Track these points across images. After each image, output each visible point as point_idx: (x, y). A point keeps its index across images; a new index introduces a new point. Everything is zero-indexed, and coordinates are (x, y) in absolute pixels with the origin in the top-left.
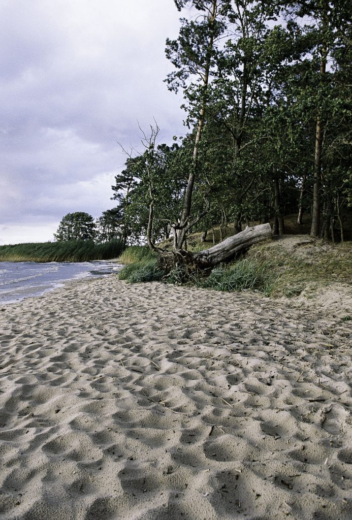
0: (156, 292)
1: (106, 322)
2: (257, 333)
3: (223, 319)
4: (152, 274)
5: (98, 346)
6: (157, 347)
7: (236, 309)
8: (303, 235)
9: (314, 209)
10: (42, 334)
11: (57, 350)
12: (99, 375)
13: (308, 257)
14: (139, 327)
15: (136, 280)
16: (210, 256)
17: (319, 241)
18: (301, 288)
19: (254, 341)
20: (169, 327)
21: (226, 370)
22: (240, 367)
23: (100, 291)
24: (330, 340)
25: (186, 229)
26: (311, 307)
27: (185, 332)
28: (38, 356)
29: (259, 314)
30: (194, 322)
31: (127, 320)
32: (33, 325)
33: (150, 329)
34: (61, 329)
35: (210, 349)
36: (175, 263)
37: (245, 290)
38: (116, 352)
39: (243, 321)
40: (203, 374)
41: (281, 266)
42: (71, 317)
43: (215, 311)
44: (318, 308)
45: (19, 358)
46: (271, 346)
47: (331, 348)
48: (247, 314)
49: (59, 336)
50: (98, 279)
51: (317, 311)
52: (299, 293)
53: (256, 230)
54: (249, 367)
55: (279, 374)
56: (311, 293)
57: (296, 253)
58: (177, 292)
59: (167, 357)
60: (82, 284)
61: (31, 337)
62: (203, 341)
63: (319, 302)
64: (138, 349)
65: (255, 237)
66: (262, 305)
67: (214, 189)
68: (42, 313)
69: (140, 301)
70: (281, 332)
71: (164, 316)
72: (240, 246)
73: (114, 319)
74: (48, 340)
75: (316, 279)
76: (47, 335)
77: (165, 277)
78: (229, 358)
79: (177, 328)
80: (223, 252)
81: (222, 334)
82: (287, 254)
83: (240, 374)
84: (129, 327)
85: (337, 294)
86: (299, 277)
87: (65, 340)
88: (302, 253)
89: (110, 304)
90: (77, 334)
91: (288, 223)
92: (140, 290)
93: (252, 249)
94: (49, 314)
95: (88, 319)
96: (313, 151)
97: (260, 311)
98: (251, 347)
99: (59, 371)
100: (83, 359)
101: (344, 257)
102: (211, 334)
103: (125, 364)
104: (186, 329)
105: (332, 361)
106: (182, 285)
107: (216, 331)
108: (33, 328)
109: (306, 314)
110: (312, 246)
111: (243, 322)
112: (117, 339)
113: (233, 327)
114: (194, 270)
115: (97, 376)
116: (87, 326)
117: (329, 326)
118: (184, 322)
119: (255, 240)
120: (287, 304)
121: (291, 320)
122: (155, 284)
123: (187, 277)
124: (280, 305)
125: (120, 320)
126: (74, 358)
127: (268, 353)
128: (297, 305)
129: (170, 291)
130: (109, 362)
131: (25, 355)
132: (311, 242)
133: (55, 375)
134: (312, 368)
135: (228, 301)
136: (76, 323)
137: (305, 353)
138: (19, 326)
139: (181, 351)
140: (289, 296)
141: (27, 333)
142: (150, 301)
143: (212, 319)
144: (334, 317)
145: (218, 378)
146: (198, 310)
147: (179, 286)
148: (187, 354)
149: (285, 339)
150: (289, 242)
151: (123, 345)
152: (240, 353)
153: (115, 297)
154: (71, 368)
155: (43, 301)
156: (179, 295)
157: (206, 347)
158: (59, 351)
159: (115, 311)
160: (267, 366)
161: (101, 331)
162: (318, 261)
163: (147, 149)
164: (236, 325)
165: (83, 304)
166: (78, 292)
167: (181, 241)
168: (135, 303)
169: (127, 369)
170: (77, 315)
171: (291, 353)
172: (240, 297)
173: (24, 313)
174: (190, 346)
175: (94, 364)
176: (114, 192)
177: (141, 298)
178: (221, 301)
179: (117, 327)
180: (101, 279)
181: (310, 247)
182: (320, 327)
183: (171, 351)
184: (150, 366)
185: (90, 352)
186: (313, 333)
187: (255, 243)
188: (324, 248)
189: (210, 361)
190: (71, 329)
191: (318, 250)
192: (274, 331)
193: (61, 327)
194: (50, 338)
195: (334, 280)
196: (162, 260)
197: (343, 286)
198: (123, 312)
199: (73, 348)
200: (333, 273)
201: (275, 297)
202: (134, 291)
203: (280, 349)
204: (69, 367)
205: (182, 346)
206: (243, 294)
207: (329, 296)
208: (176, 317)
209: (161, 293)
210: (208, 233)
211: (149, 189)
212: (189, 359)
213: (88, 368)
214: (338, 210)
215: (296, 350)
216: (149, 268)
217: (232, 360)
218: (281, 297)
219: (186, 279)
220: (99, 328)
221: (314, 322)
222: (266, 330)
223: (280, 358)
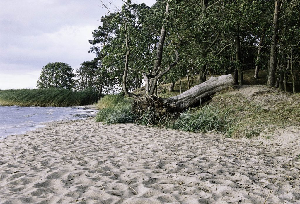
0: (130, 132)
1: (85, 155)
2: (223, 165)
3: (192, 154)
4: (126, 116)
5: (80, 174)
6: (133, 175)
7: (202, 146)
8: (261, 86)
9: (271, 63)
10: (26, 165)
11: (41, 177)
12: (81, 198)
13: (266, 104)
14: (116, 159)
15: (112, 121)
16: (178, 102)
17: (276, 91)
18: (260, 130)
19: (221, 172)
20: (144, 160)
21: (197, 194)
22: (210, 193)
23: (79, 130)
24: (289, 172)
25: (157, 77)
26: (269, 146)
27: (158, 164)
28: (22, 183)
29: (223, 150)
30: (166, 156)
31: (106, 153)
32: (18, 157)
33: (127, 161)
34: (44, 160)
35: (182, 178)
36: (147, 107)
37: (209, 131)
38: (96, 179)
39: (209, 155)
40: (177, 198)
41: (241, 111)
42: (54, 150)
43: (184, 147)
44: (276, 147)
45: (3, 185)
46: (237, 176)
47: (291, 179)
48: (213, 150)
49: (43, 166)
50: (76, 121)
51: (275, 150)
52: (258, 134)
53: (219, 80)
54: (218, 193)
55: (246, 199)
56: (269, 134)
57: (255, 100)
58: (149, 132)
59: (143, 183)
60: (62, 125)
61: (15, 167)
62: (175, 171)
63: (276, 142)
64: (116, 177)
65: (219, 86)
66: (225, 143)
67: (183, 43)
68: (26, 147)
69: (116, 139)
70: (244, 165)
71: (139, 151)
72: (205, 94)
73: (93, 153)
74: (32, 169)
75: (273, 122)
76: (30, 165)
77: (138, 120)
78: (200, 185)
79: (151, 160)
80: (190, 98)
81: (192, 166)
82: (247, 101)
83: (210, 198)
84: (107, 159)
85: (293, 135)
86: (257, 120)
87: (48, 169)
88: (260, 101)
89: (89, 140)
90: (59, 164)
91: (246, 77)
92: (116, 130)
93: (216, 96)
94: (32, 148)
95: (69, 152)
96: (272, 12)
97: (224, 148)
98: (218, 176)
99: (43, 195)
100: (65, 185)
101: (297, 104)
102: (181, 165)
103: (105, 189)
104: (159, 161)
105: (293, 189)
106: (153, 126)
107: (186, 163)
108: (16, 160)
109: (265, 151)
110: (269, 95)
111: (210, 157)
112: (97, 168)
113: (201, 160)
114: (164, 113)
115: (79, 199)
116: (69, 158)
117: (287, 161)
118: (157, 156)
119: (219, 88)
120: (247, 143)
121: (252, 156)
122: (129, 125)
123: (158, 119)
124: (241, 143)
125: (99, 153)
126: (57, 184)
127: (235, 182)
128: (257, 144)
129: (142, 131)
130: (90, 188)
131: (9, 182)
132: (268, 92)
133: (39, 199)
134: (275, 195)
135: (194, 140)
136: (58, 155)
137: (268, 183)
138: (3, 158)
139: (155, 179)
140: (249, 136)
141: (11, 163)
142: (125, 139)
143: (182, 153)
144: (291, 154)
145: (191, 201)
146: (169, 146)
147: (150, 127)
148: (161, 181)
149: (248, 171)
150: (249, 91)
151: (102, 173)
152: (209, 181)
153: (93, 135)
154: (54, 193)
155: (26, 138)
156: (151, 134)
157: (179, 176)
158: (43, 178)
159: (94, 146)
160: (234, 192)
161: (81, 162)
162: (274, 108)
163: (124, 3)
164: (204, 158)
165: (64, 140)
166: (59, 131)
167: (153, 88)
168: (112, 140)
169: (108, 193)
170: (59, 149)
171: (255, 182)
172: (205, 137)
173: (8, 148)
174: (164, 175)
175: (77, 189)
176: (92, 45)
177: (116, 136)
178: (188, 140)
179: (96, 159)
180: (80, 121)
181: (267, 96)
182: (279, 162)
183: (147, 179)
184: (128, 191)
185: (72, 180)
186: (273, 166)
187: (218, 91)
188: (280, 97)
189: (182, 187)
190: (53, 160)
191: (274, 98)
192: (238, 164)
193: (45, 159)
194: (34, 168)
195: (290, 123)
196: (135, 104)
197: (298, 129)
198: (101, 147)
199: (56, 176)
200: (288, 118)
201: (236, 137)
202: (111, 130)
203: (245, 179)
204: (53, 192)
205: (156, 174)
206: (207, 135)
207: (285, 137)
208: (149, 151)
209: (135, 133)
210: (175, 84)
211: (126, 40)
212: (163, 186)
213: (71, 192)
214: (291, 66)
215: (259, 180)
216: (124, 111)
217: (202, 187)
218: (241, 137)
219: (156, 121)
220: (79, 159)
221: (273, 158)
222: (231, 163)
223: (245, 186)
